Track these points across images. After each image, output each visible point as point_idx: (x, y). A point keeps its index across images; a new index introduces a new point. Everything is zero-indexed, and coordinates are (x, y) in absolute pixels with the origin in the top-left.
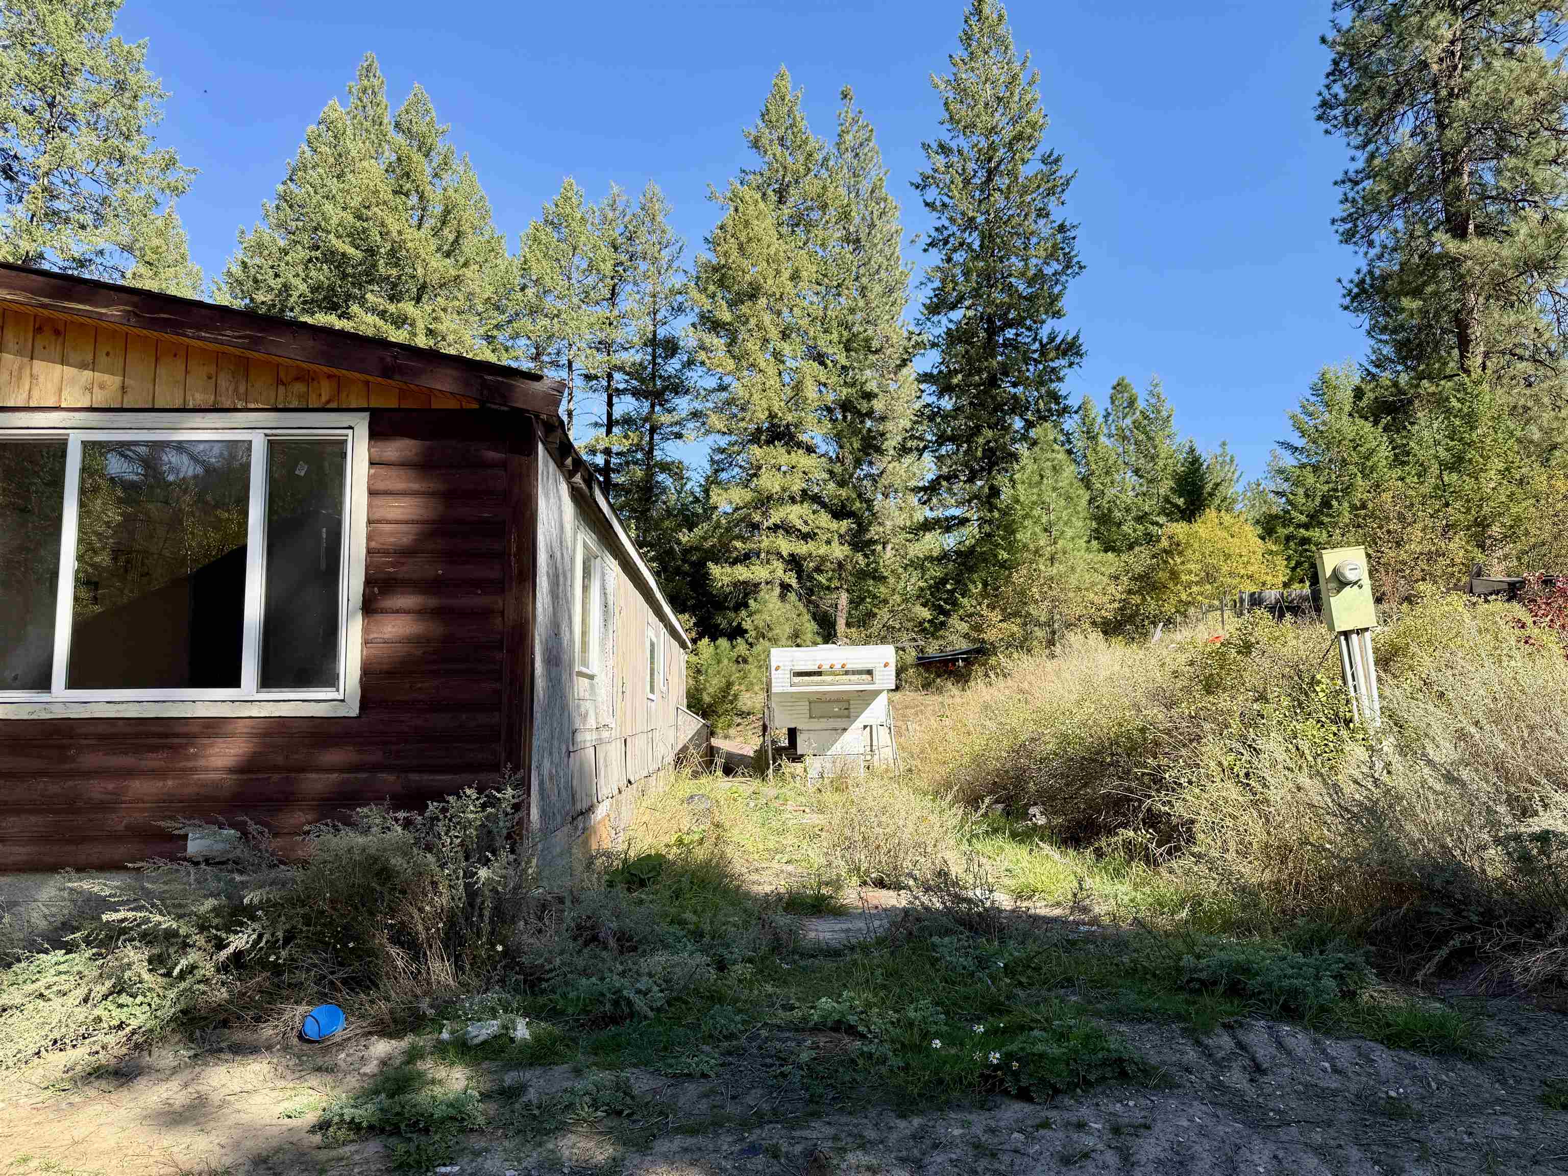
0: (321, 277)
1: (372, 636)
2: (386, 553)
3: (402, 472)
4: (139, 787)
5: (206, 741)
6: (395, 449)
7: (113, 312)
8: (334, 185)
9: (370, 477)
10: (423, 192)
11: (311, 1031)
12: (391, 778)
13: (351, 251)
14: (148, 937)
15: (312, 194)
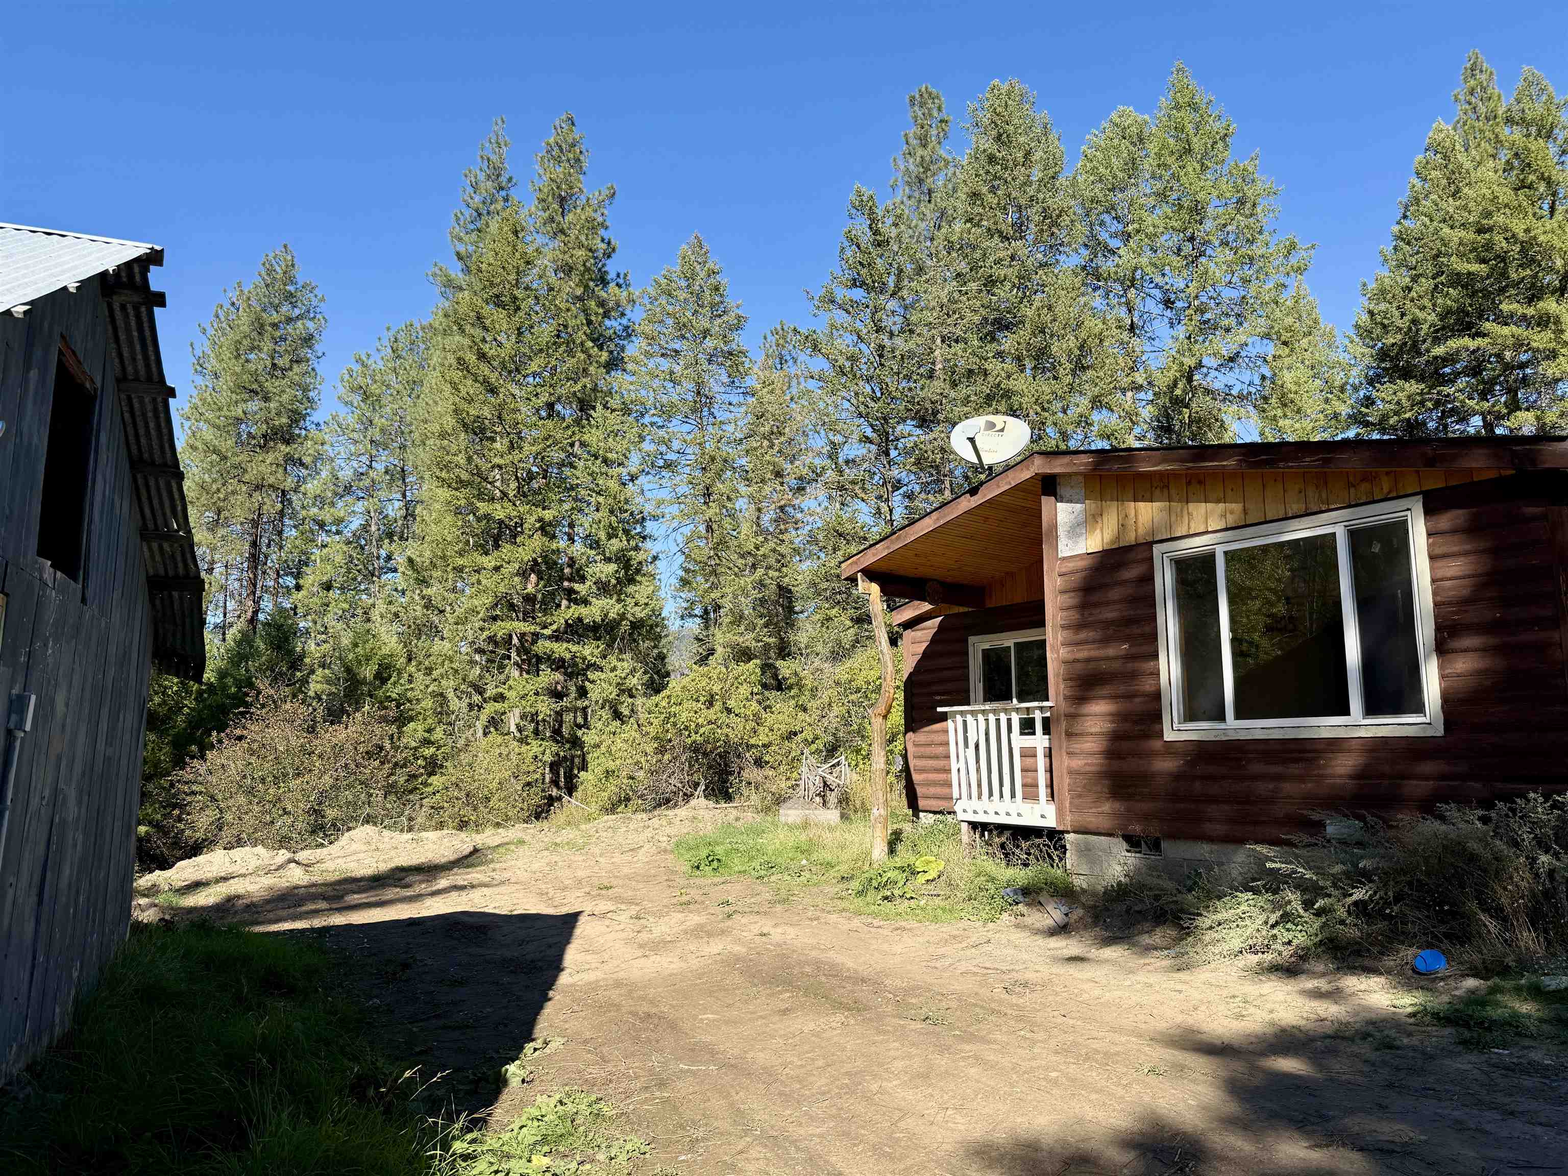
0: (1449, 302)
1: (1447, 671)
2: (1450, 604)
3: (1456, 538)
4: (1288, 788)
5: (1331, 755)
6: (1445, 521)
7: (1230, 463)
8: (1450, 205)
9: (1429, 546)
10: (1549, 178)
11: (1421, 967)
12: (1478, 785)
13: (1475, 267)
14: (1301, 886)
15: (1428, 223)
